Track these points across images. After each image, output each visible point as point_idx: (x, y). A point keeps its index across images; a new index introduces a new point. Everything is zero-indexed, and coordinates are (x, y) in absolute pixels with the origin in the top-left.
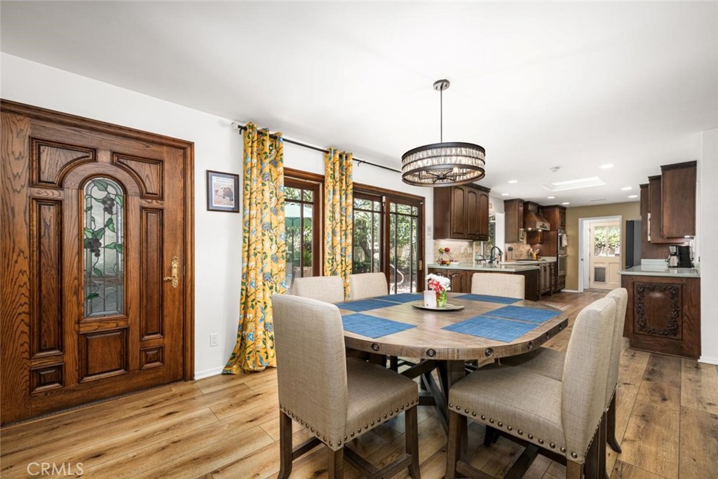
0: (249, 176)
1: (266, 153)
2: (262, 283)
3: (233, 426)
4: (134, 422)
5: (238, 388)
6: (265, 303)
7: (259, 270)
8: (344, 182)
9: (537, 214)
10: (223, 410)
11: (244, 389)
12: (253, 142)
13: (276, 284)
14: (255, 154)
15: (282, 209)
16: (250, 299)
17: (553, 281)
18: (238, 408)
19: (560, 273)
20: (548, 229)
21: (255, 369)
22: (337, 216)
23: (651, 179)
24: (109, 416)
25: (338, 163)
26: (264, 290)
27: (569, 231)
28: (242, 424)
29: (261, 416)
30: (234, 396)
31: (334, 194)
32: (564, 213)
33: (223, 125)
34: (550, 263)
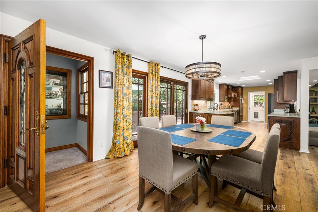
0: (117, 73)
1: (125, 63)
2: (122, 119)
3: (114, 182)
4: (69, 181)
5: (113, 165)
6: (124, 128)
7: (121, 113)
8: (156, 76)
9: (232, 90)
10: (108, 175)
11: (116, 166)
12: (119, 58)
13: (128, 119)
14: (120, 63)
15: (131, 87)
16: (118, 126)
17: (238, 117)
18: (115, 174)
19: (241, 114)
20: (236, 96)
21: (120, 156)
22: (154, 90)
23: (279, 77)
24: (57, 179)
25: (154, 68)
26: (123, 122)
27: (245, 97)
28: (118, 181)
29: (125, 178)
30: (112, 169)
31: (152, 81)
32: (243, 90)
33: (106, 50)
34: (237, 110)
